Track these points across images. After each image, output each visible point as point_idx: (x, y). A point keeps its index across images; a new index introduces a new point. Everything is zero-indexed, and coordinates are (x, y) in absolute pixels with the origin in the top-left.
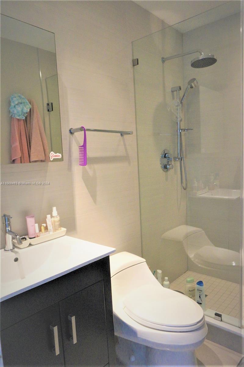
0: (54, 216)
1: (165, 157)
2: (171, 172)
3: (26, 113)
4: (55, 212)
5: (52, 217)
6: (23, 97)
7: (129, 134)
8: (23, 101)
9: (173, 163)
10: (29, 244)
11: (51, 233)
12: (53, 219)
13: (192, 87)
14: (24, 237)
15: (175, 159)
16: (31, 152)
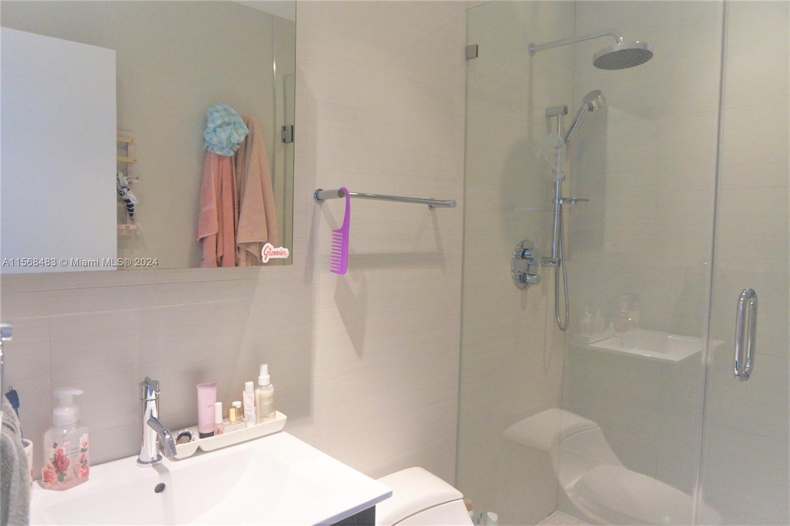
0: (262, 386)
1: (523, 256)
2: (534, 290)
3: (238, 144)
4: (264, 377)
5: (256, 386)
6: (233, 111)
7: (448, 205)
8: (233, 121)
9: (540, 270)
10: (196, 448)
11: (251, 426)
12: (258, 391)
13: (591, 109)
14: (186, 430)
15: (546, 261)
16: (240, 225)
